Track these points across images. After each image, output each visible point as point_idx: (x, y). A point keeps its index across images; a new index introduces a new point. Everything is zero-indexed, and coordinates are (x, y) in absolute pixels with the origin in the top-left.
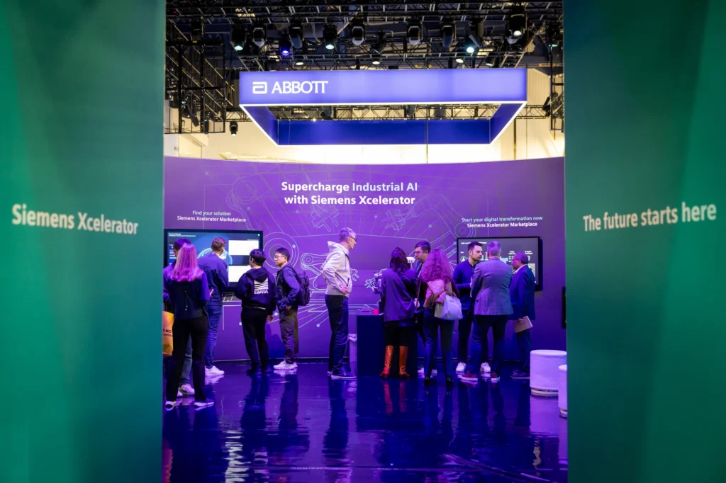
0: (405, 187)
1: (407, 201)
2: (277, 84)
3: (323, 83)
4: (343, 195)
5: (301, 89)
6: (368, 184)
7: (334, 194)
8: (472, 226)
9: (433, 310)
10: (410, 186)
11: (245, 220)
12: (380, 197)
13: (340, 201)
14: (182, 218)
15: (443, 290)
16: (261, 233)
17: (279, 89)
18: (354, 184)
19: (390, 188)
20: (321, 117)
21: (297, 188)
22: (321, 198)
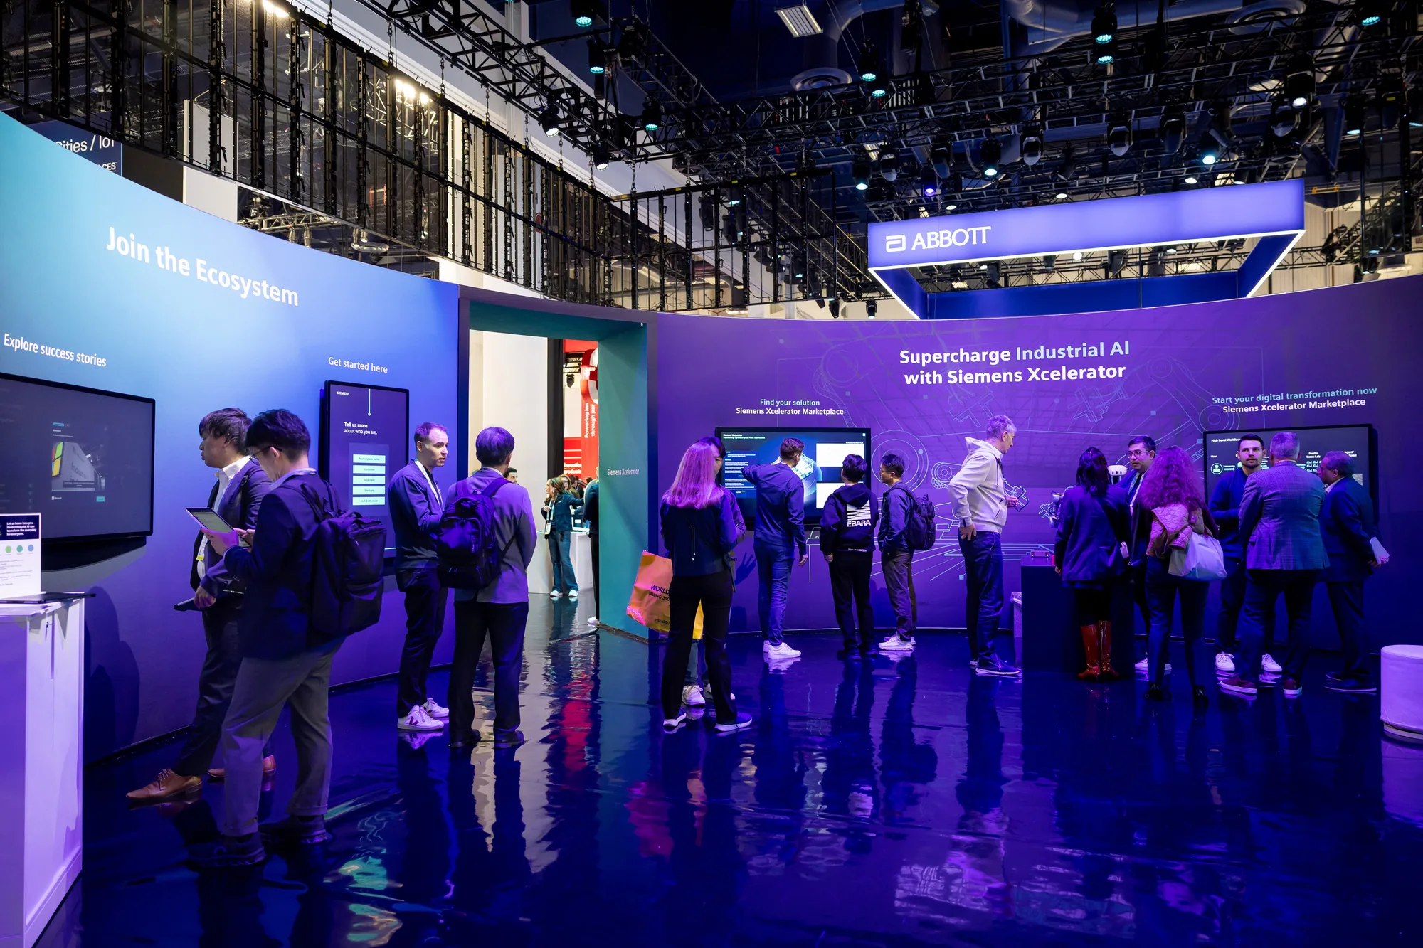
0: (1108, 349)
1: (1111, 372)
2: (919, 236)
3: (984, 229)
4: (1002, 367)
5: (952, 240)
6: (1042, 347)
7: (986, 367)
8: (1233, 410)
9: (1166, 562)
10: (1116, 348)
11: (842, 412)
12: (1064, 368)
13: (996, 377)
14: (744, 411)
15: (1186, 523)
16: (868, 431)
17: (922, 243)
18: (1018, 349)
19: (1081, 352)
20: (986, 286)
21: (925, 359)
22: (964, 374)
